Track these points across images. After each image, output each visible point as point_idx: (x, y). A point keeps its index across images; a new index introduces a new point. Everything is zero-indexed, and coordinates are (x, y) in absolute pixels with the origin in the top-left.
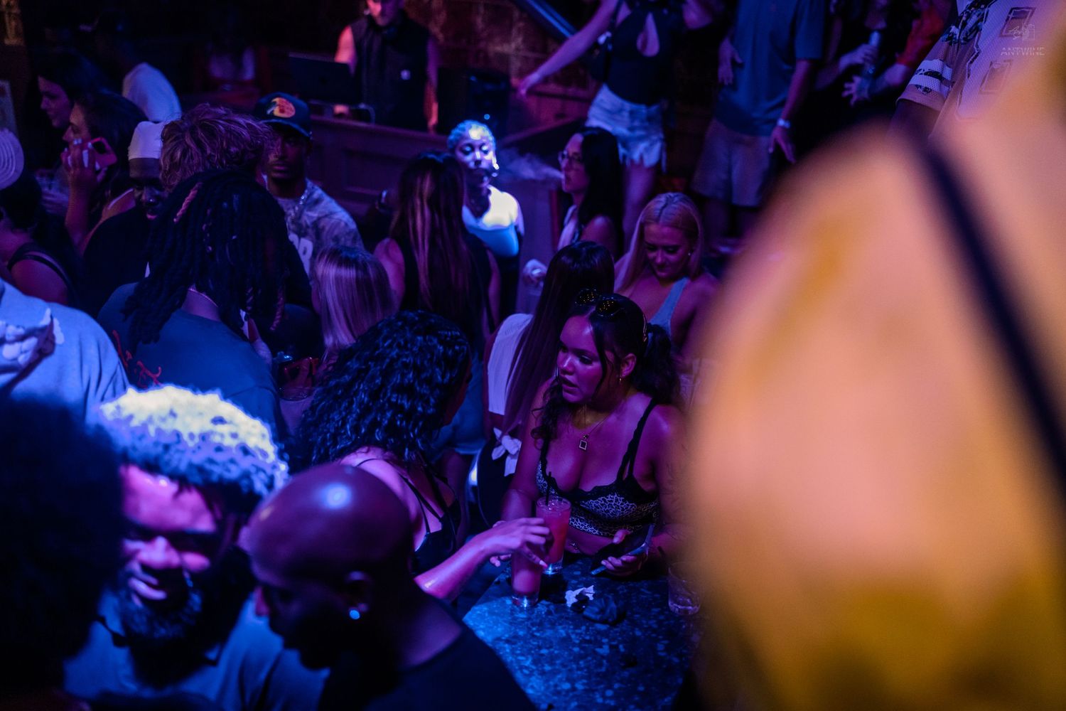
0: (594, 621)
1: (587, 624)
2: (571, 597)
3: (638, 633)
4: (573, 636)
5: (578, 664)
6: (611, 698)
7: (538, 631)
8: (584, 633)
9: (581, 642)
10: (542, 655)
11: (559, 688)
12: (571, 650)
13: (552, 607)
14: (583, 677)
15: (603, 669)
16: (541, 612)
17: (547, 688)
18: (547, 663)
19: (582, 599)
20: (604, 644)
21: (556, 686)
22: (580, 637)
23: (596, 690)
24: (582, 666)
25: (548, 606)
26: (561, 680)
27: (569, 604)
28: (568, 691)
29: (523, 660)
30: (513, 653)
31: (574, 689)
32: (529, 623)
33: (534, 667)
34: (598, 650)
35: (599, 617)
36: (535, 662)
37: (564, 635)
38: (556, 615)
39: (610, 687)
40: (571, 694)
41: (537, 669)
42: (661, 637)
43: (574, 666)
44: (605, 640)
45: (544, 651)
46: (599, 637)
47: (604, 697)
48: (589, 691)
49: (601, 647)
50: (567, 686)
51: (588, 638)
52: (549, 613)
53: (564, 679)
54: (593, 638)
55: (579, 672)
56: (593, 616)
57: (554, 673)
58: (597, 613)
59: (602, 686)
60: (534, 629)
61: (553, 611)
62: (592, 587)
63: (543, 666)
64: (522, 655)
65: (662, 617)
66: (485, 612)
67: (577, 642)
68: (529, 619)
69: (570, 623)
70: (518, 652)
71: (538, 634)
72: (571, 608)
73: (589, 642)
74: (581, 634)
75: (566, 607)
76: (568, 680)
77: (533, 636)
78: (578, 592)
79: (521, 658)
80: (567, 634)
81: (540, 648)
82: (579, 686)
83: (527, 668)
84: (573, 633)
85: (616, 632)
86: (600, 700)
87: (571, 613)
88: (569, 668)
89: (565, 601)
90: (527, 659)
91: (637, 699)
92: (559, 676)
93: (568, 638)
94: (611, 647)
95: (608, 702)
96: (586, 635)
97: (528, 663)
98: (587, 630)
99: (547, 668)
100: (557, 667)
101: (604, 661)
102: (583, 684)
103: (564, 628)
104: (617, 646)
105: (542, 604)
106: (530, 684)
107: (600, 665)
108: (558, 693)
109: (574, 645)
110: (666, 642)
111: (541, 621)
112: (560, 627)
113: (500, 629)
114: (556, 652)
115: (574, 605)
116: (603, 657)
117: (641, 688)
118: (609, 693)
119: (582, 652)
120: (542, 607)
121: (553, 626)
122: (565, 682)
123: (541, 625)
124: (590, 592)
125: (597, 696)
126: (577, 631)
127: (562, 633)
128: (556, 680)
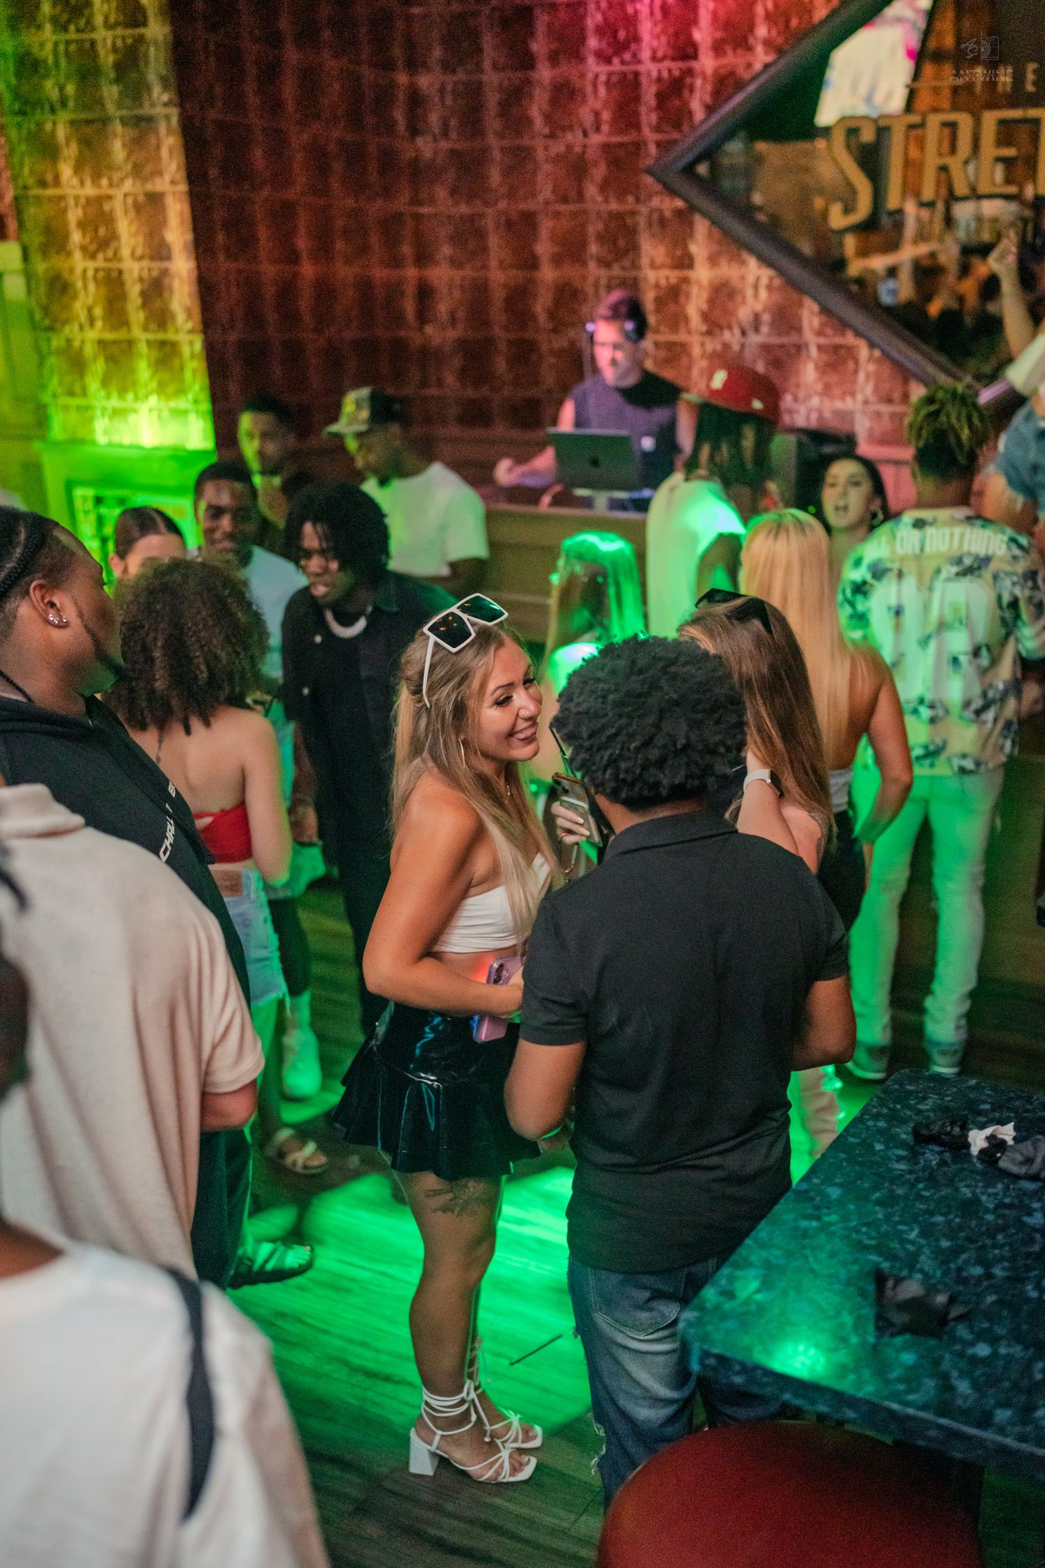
0: (1017, 1177)
1: (1006, 1181)
2: (978, 1139)
4: (984, 1198)
5: (994, 1238)
7: (926, 1189)
8: (1001, 1193)
9: (996, 1208)
10: (936, 1224)
11: (965, 1274)
12: (982, 1219)
13: (947, 1156)
14: (1002, 1259)
15: (1036, 1248)
16: (931, 1161)
17: (945, 1273)
18: (944, 1235)
19: (996, 1144)
20: (1035, 1210)
21: (960, 1270)
22: (996, 1199)
23: (1028, 1278)
24: (1002, 1242)
25: (940, 1153)
26: (966, 1262)
27: (975, 1151)
28: (980, 1279)
29: (905, 1231)
31: (989, 1276)
32: (912, 1177)
33: (923, 1242)
34: (1025, 1219)
35: (1023, 1170)
36: (924, 1234)
37: (969, 1195)
38: (953, 1166)
40: (985, 1283)
41: (929, 1245)
43: (988, 1242)
44: (1036, 1205)
45: (939, 1219)
46: (1026, 1200)
48: (1016, 1279)
49: (1030, 1214)
50: (978, 1271)
51: (1007, 1201)
52: (943, 1163)
53: (972, 1261)
54: (1016, 1201)
55: (997, 1251)
56: (1015, 1169)
57: (956, 1252)
58: (1021, 1163)
59: (1036, 1273)
60: (921, 1186)
61: (949, 1160)
62: (1011, 1126)
63: (937, 1240)
64: (905, 1223)
66: (842, 1161)
67: (991, 1206)
68: (911, 1172)
69: (978, 1178)
70: (897, 1219)
71: (927, 1194)
72: (979, 1157)
73: (1010, 1206)
74: (996, 1194)
75: (969, 1155)
76: (979, 1262)
77: (919, 1197)
78: (988, 1131)
80: (974, 1193)
81: (931, 1213)
82: (998, 1271)
83: (913, 1243)
84: (983, 1193)
87: (979, 1166)
88: (979, 1244)
89: (967, 1146)
90: (912, 1230)
92: (964, 1256)
93: (975, 1201)
96: (1005, 1195)
97: (913, 1235)
98: (1007, 1188)
99: (945, 1244)
100: (960, 1243)
101: (1038, 1236)
102: (1003, 1269)
103: (968, 1186)
105: (932, 1150)
106: (918, 1266)
107: (1032, 1241)
108: (965, 1281)
109: (987, 1211)
111: (930, 1174)
112: (962, 1184)
113: (866, 1185)
114: (957, 1220)
115: (982, 1151)
116: (1034, 1229)
119: (1000, 1222)
120: (931, 1156)
121: (951, 1182)
122: (974, 1264)
123: (932, 1181)
124: (1007, 1132)
125: (1029, 1287)
126: (990, 1190)
127: (966, 1192)
128: (960, 1262)
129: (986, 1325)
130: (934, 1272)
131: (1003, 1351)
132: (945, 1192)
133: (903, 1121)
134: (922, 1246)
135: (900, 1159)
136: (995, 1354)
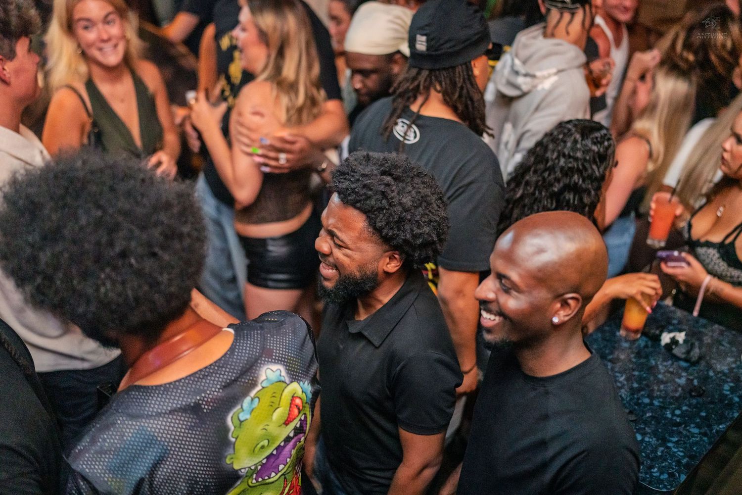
0: (679, 359)
1: (674, 360)
2: (666, 338)
4: (660, 367)
5: (659, 386)
6: (678, 416)
9: (665, 372)
10: (634, 375)
11: (640, 401)
12: (656, 377)
13: (649, 343)
14: (660, 397)
15: (677, 395)
17: (631, 399)
18: (636, 381)
19: (674, 341)
20: (682, 376)
21: (638, 399)
22: (666, 368)
23: (669, 408)
24: (662, 389)
25: (647, 342)
26: (643, 396)
27: (663, 343)
28: (647, 405)
29: (619, 376)
31: (651, 404)
33: (625, 383)
34: (677, 380)
35: (683, 356)
36: (627, 379)
37: (654, 364)
38: (651, 349)
39: (679, 408)
40: (648, 407)
41: (628, 385)
42: (729, 380)
44: (684, 374)
45: (636, 373)
46: (680, 371)
47: (673, 414)
48: (663, 408)
51: (671, 370)
52: (646, 346)
53: (646, 395)
54: (675, 371)
55: (658, 393)
56: (679, 355)
57: (639, 390)
58: (683, 353)
59: (674, 406)
60: (632, 356)
61: (649, 346)
62: (683, 334)
63: (632, 383)
64: (619, 372)
67: (662, 371)
68: (630, 348)
69: (661, 356)
70: (616, 370)
71: (634, 360)
72: (664, 347)
73: (672, 373)
74: (667, 366)
75: (660, 345)
76: (649, 396)
77: (631, 361)
78: (672, 335)
79: (617, 374)
80: (656, 364)
81: (634, 370)
82: (656, 403)
83: (620, 382)
84: (660, 364)
85: (695, 370)
86: (669, 416)
87: (663, 350)
89: (660, 340)
90: (622, 376)
91: (698, 420)
92: (643, 393)
93: (656, 367)
94: (688, 379)
95: (675, 418)
96: (670, 367)
98: (672, 364)
99: (635, 385)
100: (642, 386)
101: (680, 389)
102: (659, 402)
103: (654, 360)
104: (692, 380)
107: (676, 391)
108: (639, 405)
109: (660, 373)
110: (732, 384)
111: (638, 351)
112: (652, 358)
113: (607, 351)
114: (644, 375)
115: (667, 345)
116: (679, 386)
117: (703, 414)
118: (678, 412)
119: (664, 379)
120: (642, 342)
121: (647, 356)
122: (646, 397)
123: (638, 354)
124: (681, 337)
125: (668, 413)
126: (665, 364)
127: (652, 363)
128: (639, 395)
129: (642, 426)
130: (626, 398)
131: (647, 439)
132: (643, 360)
134: (624, 385)
135: (626, 341)
136: (643, 440)
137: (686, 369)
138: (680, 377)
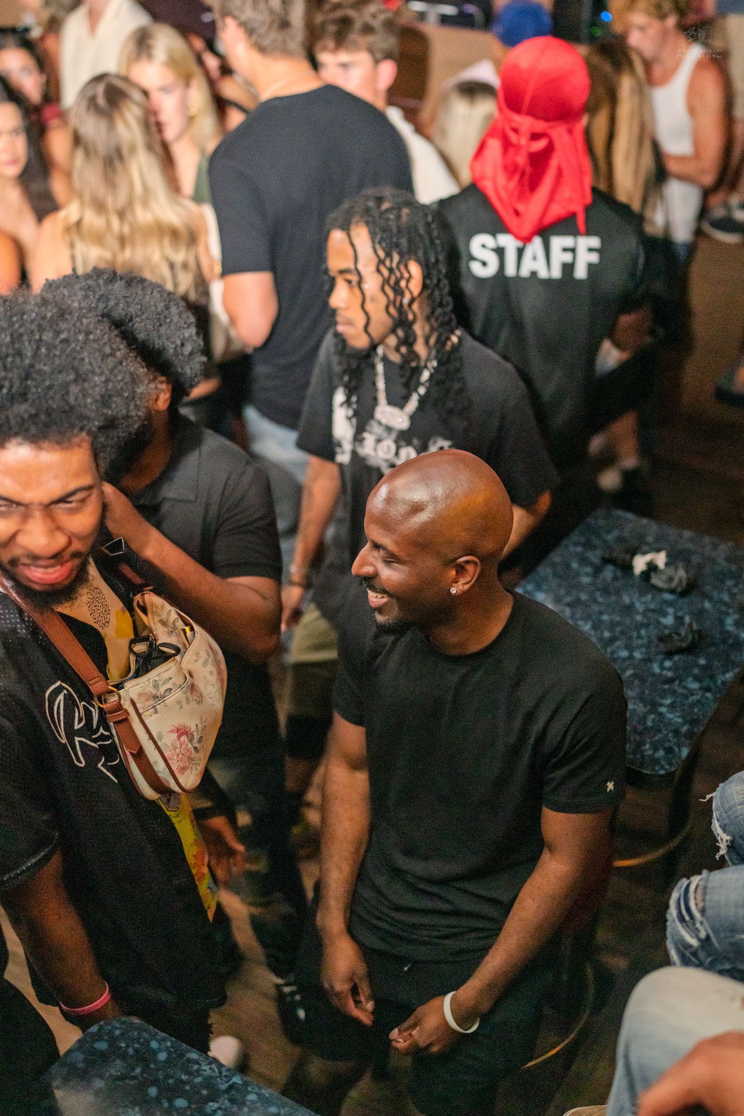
0: (660, 590)
1: (654, 593)
2: (640, 563)
3: (707, 605)
4: (637, 604)
5: (638, 632)
6: (669, 669)
7: (601, 596)
8: (650, 601)
9: (646, 610)
10: (603, 621)
11: (615, 656)
12: (634, 618)
13: (618, 573)
14: (642, 646)
16: (607, 577)
18: (607, 629)
19: (652, 567)
20: (669, 613)
21: (613, 652)
22: (645, 605)
23: (655, 660)
24: (643, 635)
25: (614, 572)
26: (618, 647)
27: (637, 571)
28: (624, 660)
29: (582, 625)
30: (573, 616)
31: (631, 657)
32: (593, 587)
33: (593, 632)
34: (662, 620)
35: (665, 585)
36: (594, 627)
37: (628, 602)
38: (621, 581)
39: (670, 658)
40: (628, 662)
41: (596, 635)
42: (731, 611)
43: (635, 634)
44: (671, 610)
45: (605, 617)
46: (665, 607)
47: (662, 668)
48: (647, 660)
49: (665, 617)
50: (624, 654)
51: (652, 607)
52: (615, 579)
53: (623, 646)
54: (658, 607)
55: (639, 641)
56: (661, 585)
57: (613, 640)
58: (666, 581)
59: (662, 656)
60: (598, 594)
61: (619, 577)
62: (664, 554)
63: (602, 632)
64: (582, 619)
65: (735, 590)
67: (641, 610)
68: (593, 584)
69: (636, 590)
70: (579, 616)
71: (600, 600)
72: (639, 577)
73: (653, 611)
74: (647, 601)
75: (633, 574)
76: (626, 648)
77: (595, 601)
78: (648, 558)
79: (580, 623)
80: (631, 601)
81: (601, 613)
82: (637, 655)
84: (637, 601)
85: (684, 602)
86: (657, 670)
87: (639, 581)
88: (629, 635)
89: (632, 567)
90: (586, 624)
91: (697, 671)
92: (617, 643)
93: (632, 606)
94: (677, 617)
95: (665, 672)
96: (652, 603)
98: (653, 599)
99: (607, 634)
100: (616, 634)
102: (641, 653)
103: (628, 596)
104: (683, 617)
105: (609, 570)
108: (615, 660)
109: (638, 613)
110: (736, 616)
111: (605, 586)
112: (625, 594)
114: (618, 619)
115: (642, 572)
116: (666, 627)
117: (703, 662)
118: (668, 664)
119: (645, 621)
120: (609, 572)
121: (618, 592)
123: (606, 591)
124: (661, 559)
125: (655, 666)
126: (644, 599)
127: (626, 600)
128: (614, 646)
132: (613, 598)
133: (594, 548)
135: (587, 574)
137: (670, 604)
138: (665, 614)
